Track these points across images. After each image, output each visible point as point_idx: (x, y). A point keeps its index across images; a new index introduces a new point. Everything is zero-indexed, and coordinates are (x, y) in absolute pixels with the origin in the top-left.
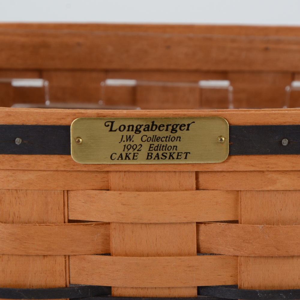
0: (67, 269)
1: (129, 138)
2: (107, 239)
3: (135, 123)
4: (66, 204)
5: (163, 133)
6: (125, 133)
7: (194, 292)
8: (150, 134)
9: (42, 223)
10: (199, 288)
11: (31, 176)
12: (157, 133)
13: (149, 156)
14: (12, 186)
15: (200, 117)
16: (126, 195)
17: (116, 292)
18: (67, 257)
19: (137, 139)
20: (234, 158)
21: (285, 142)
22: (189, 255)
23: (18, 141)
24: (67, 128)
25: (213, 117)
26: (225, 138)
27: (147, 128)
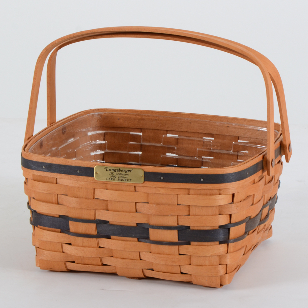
0: (95, 214)
1: (112, 173)
2: (107, 205)
3: (114, 169)
4: (94, 193)
5: (123, 173)
6: (111, 172)
7: (136, 225)
8: (119, 172)
9: (86, 198)
10: (137, 224)
11: (83, 183)
12: (121, 172)
13: (119, 180)
14: (77, 186)
15: (135, 168)
16: (112, 191)
17: (110, 223)
18: (95, 210)
19: (115, 174)
20: (146, 182)
21: (162, 178)
22: (133, 212)
23: (78, 171)
24: (93, 168)
25: (139, 169)
26: (143, 176)
27: (118, 171)
